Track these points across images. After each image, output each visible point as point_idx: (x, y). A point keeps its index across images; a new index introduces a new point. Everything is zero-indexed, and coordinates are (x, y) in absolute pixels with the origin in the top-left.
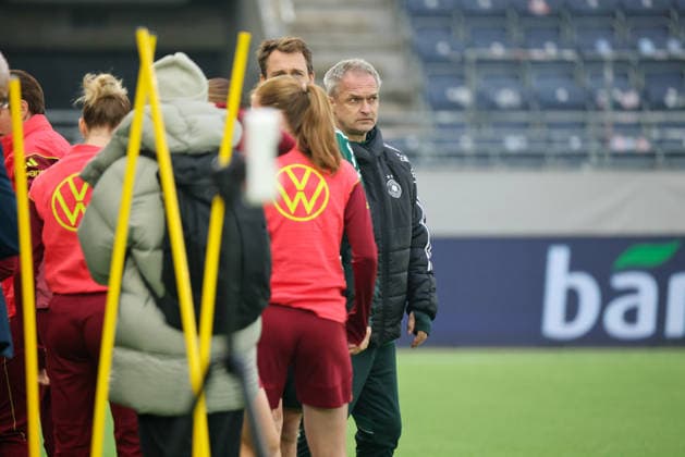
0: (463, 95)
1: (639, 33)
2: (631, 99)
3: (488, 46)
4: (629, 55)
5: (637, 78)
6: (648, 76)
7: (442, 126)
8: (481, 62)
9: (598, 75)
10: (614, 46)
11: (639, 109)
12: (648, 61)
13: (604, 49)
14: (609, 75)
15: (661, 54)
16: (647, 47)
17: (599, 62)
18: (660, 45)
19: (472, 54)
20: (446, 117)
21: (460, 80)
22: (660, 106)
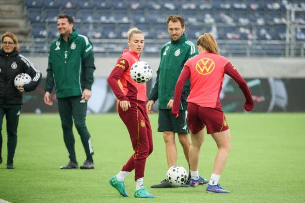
0: (45, 33)
1: (101, 14)
2: (98, 35)
3: (53, 18)
4: (97, 21)
5: (100, 28)
6: (104, 28)
7: (37, 43)
8: (50, 23)
9: (88, 27)
10: (93, 18)
11: (100, 38)
12: (103, 23)
13: (90, 19)
14: (91, 27)
15: (107, 21)
16: (103, 19)
17: (88, 23)
18: (108, 18)
19: (47, 20)
20: (38, 40)
21: (44, 28)
22: (107, 37)
